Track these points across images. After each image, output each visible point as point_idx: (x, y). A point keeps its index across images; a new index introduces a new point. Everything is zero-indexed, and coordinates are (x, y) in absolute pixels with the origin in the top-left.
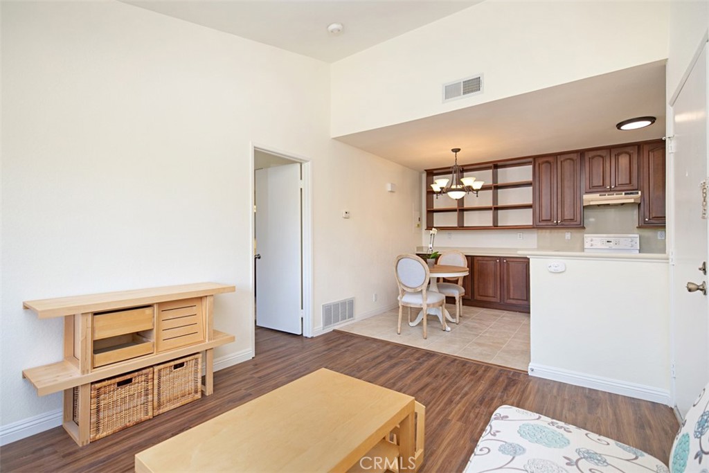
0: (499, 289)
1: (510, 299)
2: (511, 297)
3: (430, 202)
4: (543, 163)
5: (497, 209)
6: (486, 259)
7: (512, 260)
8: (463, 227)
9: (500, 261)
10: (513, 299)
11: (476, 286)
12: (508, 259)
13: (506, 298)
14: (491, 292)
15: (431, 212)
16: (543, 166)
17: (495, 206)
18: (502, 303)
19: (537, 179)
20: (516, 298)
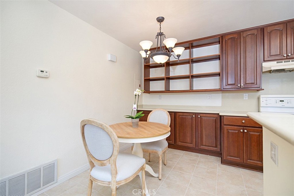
0: (194, 137)
1: (203, 145)
2: (204, 144)
3: (147, 73)
4: (229, 39)
5: (193, 77)
6: (185, 114)
7: (204, 115)
8: (169, 91)
9: (195, 116)
10: (205, 146)
11: (178, 135)
12: (201, 115)
13: (200, 144)
14: (188, 139)
15: (148, 80)
16: (229, 41)
17: (192, 74)
18: (197, 148)
19: (224, 52)
20: (207, 145)
